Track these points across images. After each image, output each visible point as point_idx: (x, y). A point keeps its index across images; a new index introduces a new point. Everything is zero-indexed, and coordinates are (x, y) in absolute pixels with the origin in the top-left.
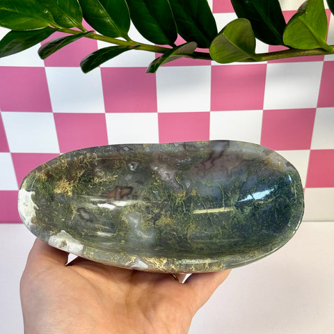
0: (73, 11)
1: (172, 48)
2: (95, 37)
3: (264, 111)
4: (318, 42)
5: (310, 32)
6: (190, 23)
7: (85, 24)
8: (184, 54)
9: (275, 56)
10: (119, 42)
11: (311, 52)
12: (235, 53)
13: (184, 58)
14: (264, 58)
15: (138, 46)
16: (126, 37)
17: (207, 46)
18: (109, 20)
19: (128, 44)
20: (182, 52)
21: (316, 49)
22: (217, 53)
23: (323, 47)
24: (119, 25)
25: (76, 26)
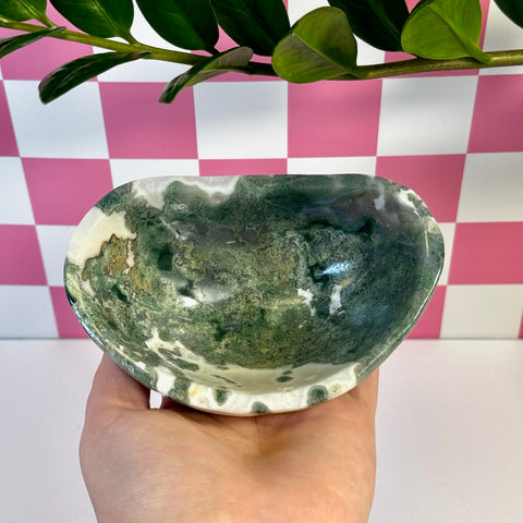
1: (211, 55)
2: (71, 37)
3: (379, 159)
4: (465, 48)
5: (451, 30)
7: (51, 12)
8: (231, 67)
9: (391, 70)
10: (115, 46)
11: (453, 63)
12: (321, 66)
13: (232, 73)
14: (371, 74)
15: (148, 53)
16: (127, 36)
17: (268, 52)
18: (96, 7)
19: (131, 49)
20: (227, 63)
21: (461, 59)
22: (287, 65)
23: (473, 55)
24: (115, 16)
25: (36, 17)
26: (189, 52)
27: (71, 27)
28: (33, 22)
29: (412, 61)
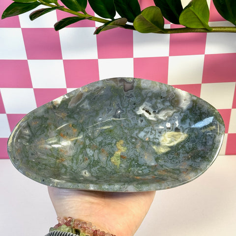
1: (111, 20)
2: (65, 10)
4: (203, 24)
5: (198, 18)
6: (125, 7)
10: (80, 14)
16: (84, 12)
19: (85, 16)
20: (118, 24)
21: (201, 29)
22: (139, 26)
23: (206, 28)
25: (54, 3)
27: (65, 7)
29: (184, 28)
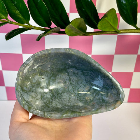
0: (4, 11)
1: (50, 29)
2: (14, 23)
3: (92, 55)
4: (114, 28)
5: (110, 24)
6: (58, 18)
7: (9, 17)
9: (95, 34)
10: (25, 26)
11: (111, 32)
12: (77, 32)
13: (55, 33)
14: (90, 34)
15: (34, 28)
16: (28, 23)
17: (64, 28)
18: (20, 16)
19: (29, 27)
20: (54, 31)
21: (113, 31)
22: (69, 32)
23: (116, 31)
24: (25, 18)
25: (5, 18)
26: (44, 28)
28: (4, 19)
29: (101, 31)
